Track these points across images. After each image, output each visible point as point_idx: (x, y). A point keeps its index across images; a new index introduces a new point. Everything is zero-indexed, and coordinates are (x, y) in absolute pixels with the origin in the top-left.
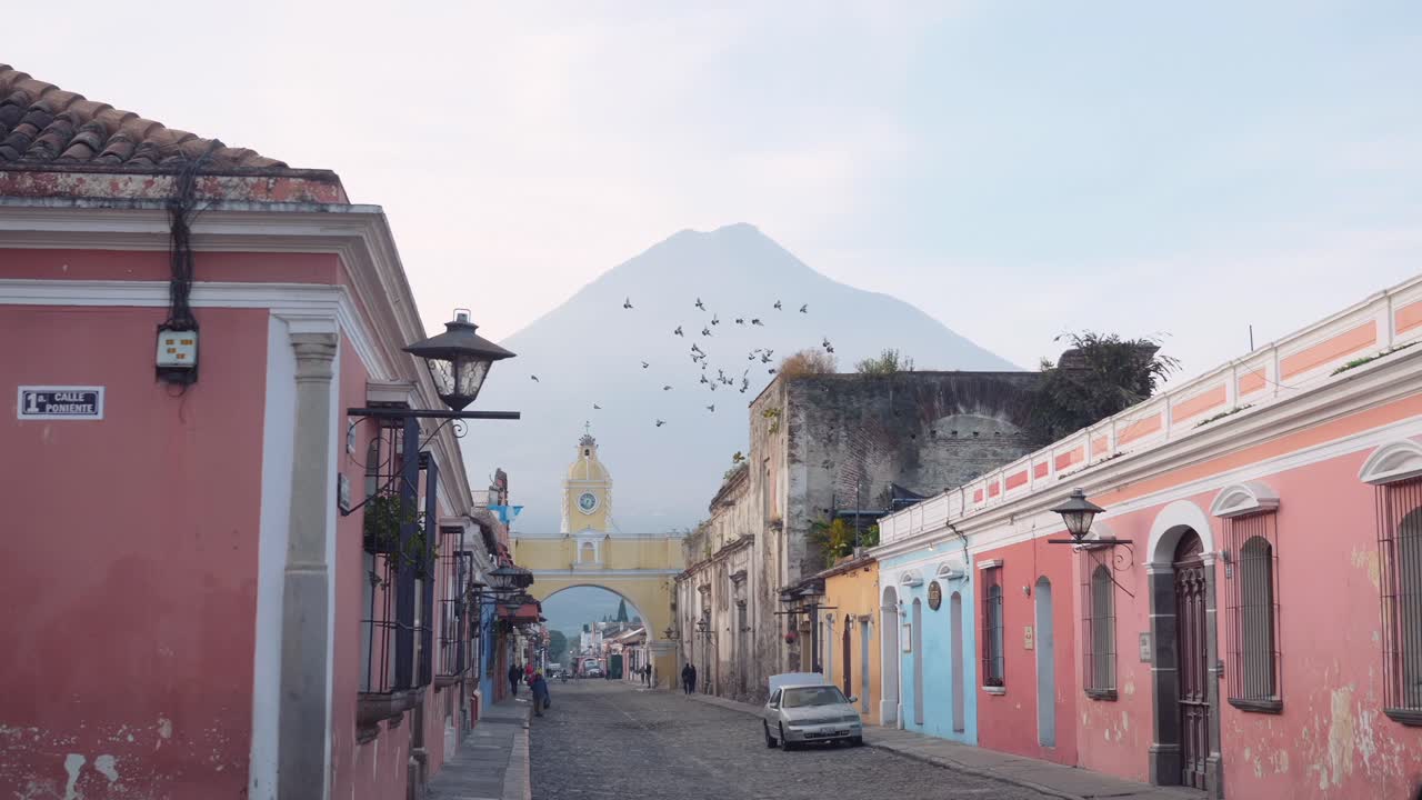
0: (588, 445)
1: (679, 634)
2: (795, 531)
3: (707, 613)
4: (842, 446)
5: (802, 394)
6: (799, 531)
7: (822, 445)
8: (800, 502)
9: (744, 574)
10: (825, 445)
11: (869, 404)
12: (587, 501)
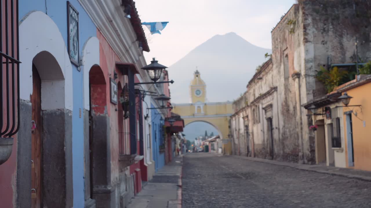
0: (197, 74)
1: (232, 136)
2: (309, 76)
3: (247, 127)
4: (331, 33)
5: (309, 9)
6: (312, 76)
7: (320, 33)
8: (311, 62)
9: (271, 106)
10: (322, 33)
11: (343, 12)
12: (198, 92)
